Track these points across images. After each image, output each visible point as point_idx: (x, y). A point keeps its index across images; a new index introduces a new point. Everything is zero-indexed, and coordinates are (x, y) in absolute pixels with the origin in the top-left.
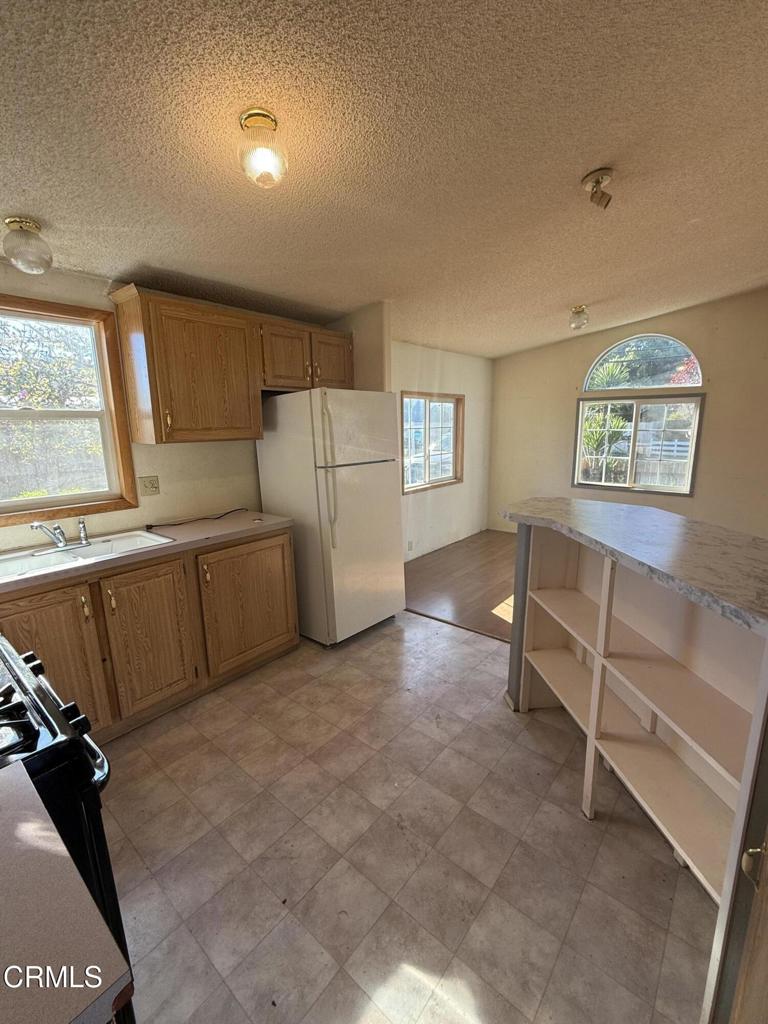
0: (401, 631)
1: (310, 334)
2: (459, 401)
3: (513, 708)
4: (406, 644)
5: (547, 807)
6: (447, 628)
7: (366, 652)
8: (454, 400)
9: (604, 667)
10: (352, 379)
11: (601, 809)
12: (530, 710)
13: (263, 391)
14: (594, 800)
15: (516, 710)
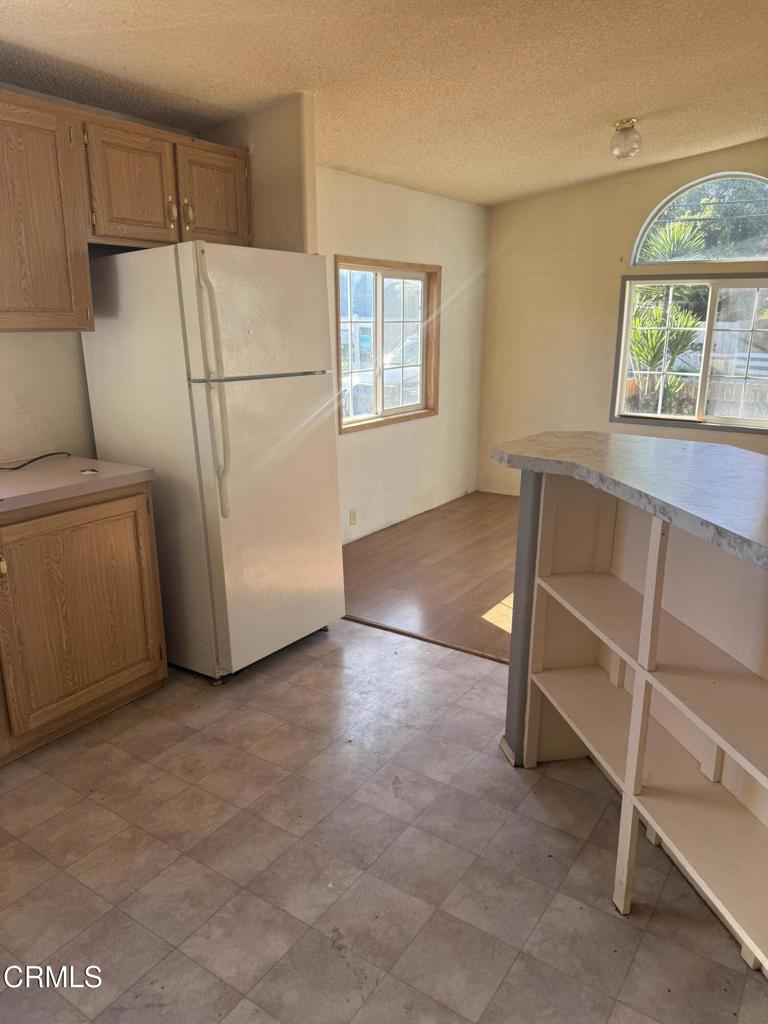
0: (337, 652)
1: (174, 145)
2: (431, 277)
3: (513, 762)
4: (347, 671)
5: (562, 901)
6: (413, 645)
7: (281, 686)
8: (423, 275)
9: (648, 686)
10: (249, 230)
11: (642, 901)
12: (539, 764)
13: (91, 246)
14: (630, 887)
15: (518, 765)
